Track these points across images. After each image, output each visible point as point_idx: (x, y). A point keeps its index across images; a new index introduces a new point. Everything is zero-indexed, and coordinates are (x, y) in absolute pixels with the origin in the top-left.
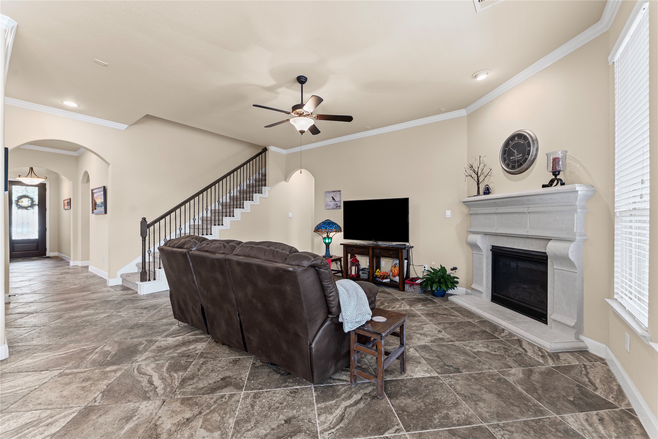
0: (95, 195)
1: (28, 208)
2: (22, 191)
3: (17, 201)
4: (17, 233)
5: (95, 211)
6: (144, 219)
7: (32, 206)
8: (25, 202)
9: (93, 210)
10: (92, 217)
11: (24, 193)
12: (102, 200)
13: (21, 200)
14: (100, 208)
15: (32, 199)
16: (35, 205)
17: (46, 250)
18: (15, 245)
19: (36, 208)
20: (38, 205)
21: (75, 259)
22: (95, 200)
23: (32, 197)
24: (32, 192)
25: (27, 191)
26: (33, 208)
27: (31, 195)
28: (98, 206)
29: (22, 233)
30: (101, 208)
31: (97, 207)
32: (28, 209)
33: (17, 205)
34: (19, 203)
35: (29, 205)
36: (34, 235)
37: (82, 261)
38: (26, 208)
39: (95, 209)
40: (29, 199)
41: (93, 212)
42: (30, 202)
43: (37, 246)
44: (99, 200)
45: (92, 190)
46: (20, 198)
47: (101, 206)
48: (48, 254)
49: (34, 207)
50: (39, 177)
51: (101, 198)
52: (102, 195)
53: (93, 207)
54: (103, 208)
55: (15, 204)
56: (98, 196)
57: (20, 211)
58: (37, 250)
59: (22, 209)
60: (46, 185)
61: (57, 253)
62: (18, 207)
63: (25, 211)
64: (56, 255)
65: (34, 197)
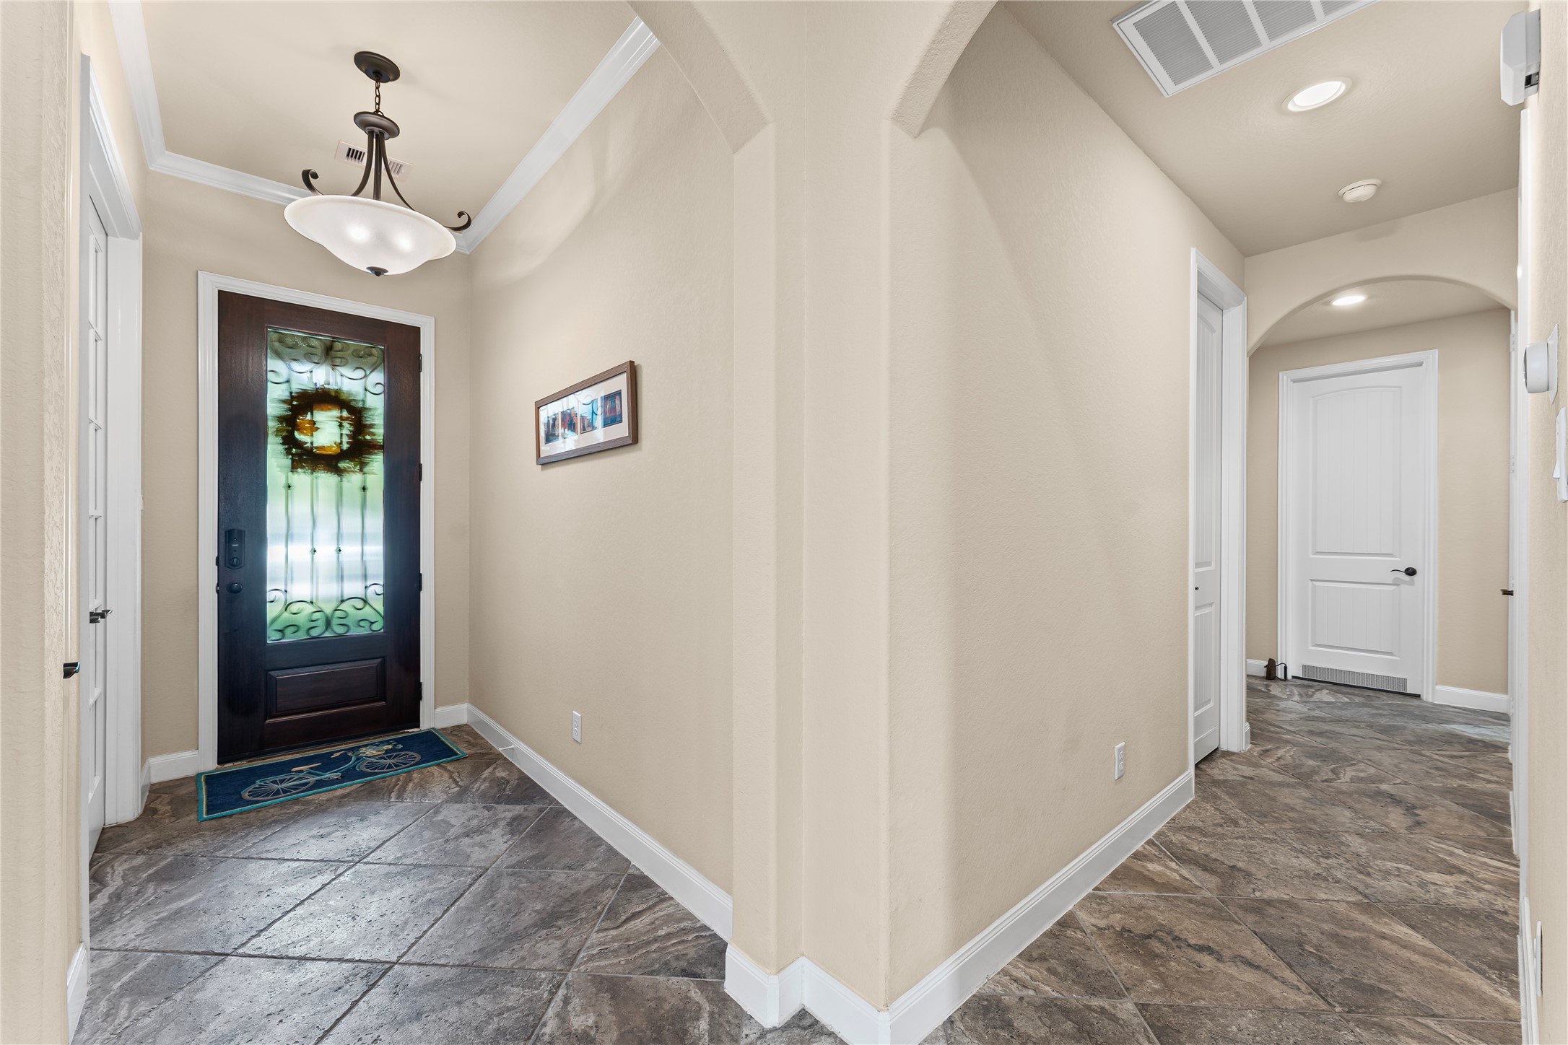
1: (342, 465)
2: (310, 367)
3: (289, 422)
7: (358, 450)
8: (327, 430)
11: (322, 381)
13: (309, 417)
15: (356, 412)
16: (373, 445)
17: (418, 696)
18: (272, 673)
19: (377, 463)
20: (385, 449)
23: (357, 404)
24: (358, 374)
25: (332, 370)
26: (362, 464)
27: (352, 391)
32: (339, 472)
33: (289, 442)
34: (296, 434)
35: (346, 446)
38: (328, 462)
40: (346, 413)
42: (350, 427)
46: (307, 401)
48: (434, 716)
49: (367, 460)
55: (279, 440)
57: (302, 479)
58: (380, 700)
59: (313, 471)
60: (416, 331)
61: (465, 706)
62: (293, 454)
63: (326, 480)
64: (463, 719)
65: (368, 405)
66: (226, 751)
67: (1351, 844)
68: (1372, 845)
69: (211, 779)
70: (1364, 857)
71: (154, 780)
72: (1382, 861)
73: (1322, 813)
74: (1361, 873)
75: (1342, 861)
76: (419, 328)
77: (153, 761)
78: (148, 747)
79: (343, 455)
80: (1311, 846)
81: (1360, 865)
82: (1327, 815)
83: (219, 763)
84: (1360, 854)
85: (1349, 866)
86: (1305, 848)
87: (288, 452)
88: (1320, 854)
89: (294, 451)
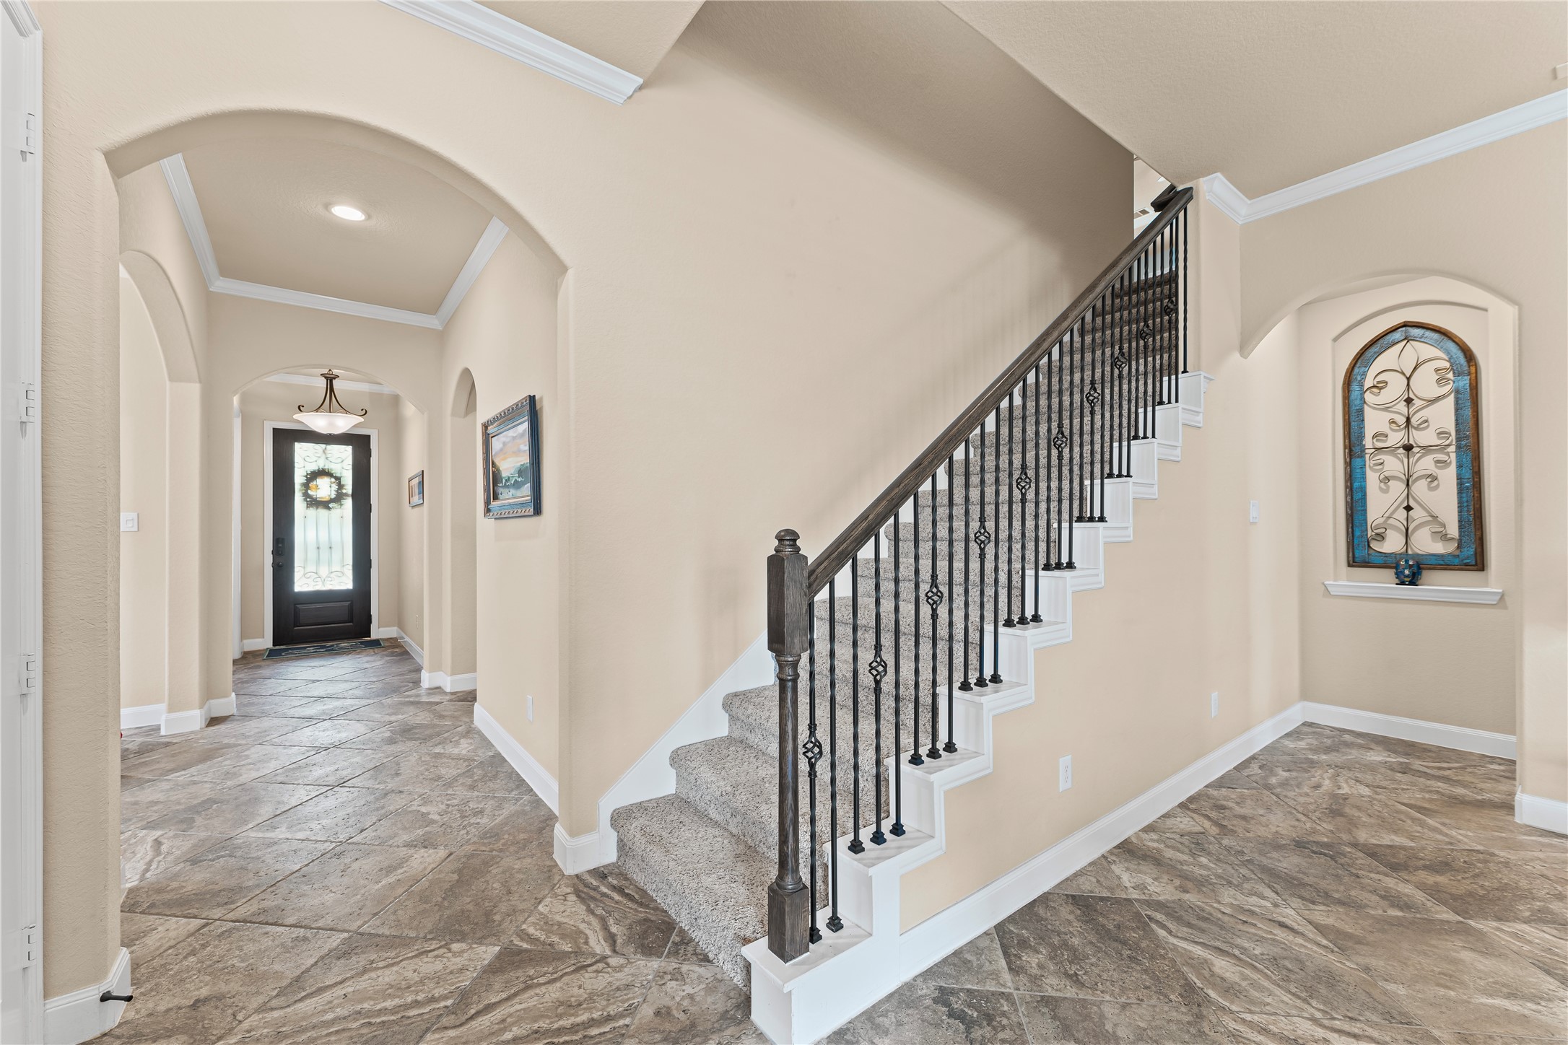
0: (496, 444)
1: (331, 505)
2: (316, 459)
3: (306, 486)
4: (305, 575)
5: (494, 504)
6: (788, 539)
7: (339, 498)
8: (324, 489)
9: (487, 503)
10: (485, 526)
11: (321, 464)
12: (525, 459)
13: (315, 482)
14: (512, 491)
15: (338, 479)
16: (346, 495)
17: (370, 622)
18: (298, 606)
19: (348, 503)
20: (353, 496)
21: (436, 667)
22: (497, 461)
23: (338, 475)
24: (340, 460)
25: (327, 458)
26: (341, 505)
27: (335, 468)
28: (505, 486)
29: (316, 573)
30: (519, 493)
31: (500, 490)
32: (329, 508)
33: (306, 495)
34: (309, 492)
35: (333, 496)
36: (344, 581)
37: (453, 674)
38: (325, 505)
39: (496, 498)
40: (333, 480)
41: (488, 511)
42: (335, 487)
43: (351, 608)
44: (512, 460)
45: (485, 426)
46: (314, 475)
47: (517, 485)
48: (377, 632)
49: (343, 502)
50: (347, 412)
51: (518, 453)
52: (522, 435)
53: (487, 490)
54: (526, 490)
55: (301, 494)
56: (504, 444)
57: (312, 511)
58: (350, 622)
59: (317, 508)
60: (368, 437)
61: (396, 628)
62: (307, 501)
63: (322, 512)
64: (394, 635)
65: (343, 475)
66: (276, 641)
69: (271, 650)
71: (245, 650)
76: (370, 436)
77: (245, 641)
78: (244, 635)
79: (332, 501)
83: (273, 645)
87: (305, 500)
89: (308, 499)
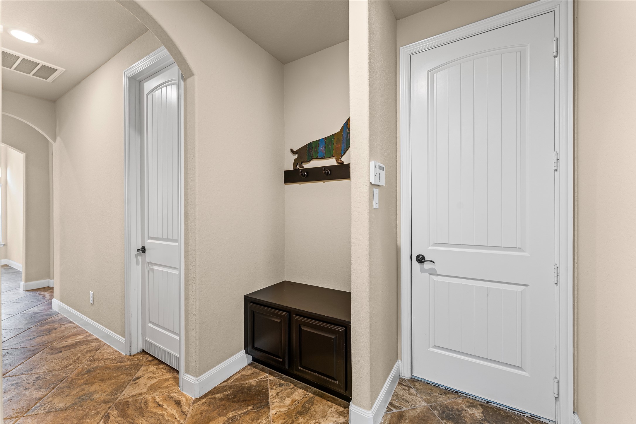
67: (36, 391)
68: (26, 399)
70: (23, 390)
72: (13, 395)
73: (72, 394)
74: (17, 383)
75: (30, 381)
80: (50, 376)
81: (21, 386)
82: (68, 395)
84: (27, 390)
85: (25, 382)
86: (51, 374)
88: (42, 377)
